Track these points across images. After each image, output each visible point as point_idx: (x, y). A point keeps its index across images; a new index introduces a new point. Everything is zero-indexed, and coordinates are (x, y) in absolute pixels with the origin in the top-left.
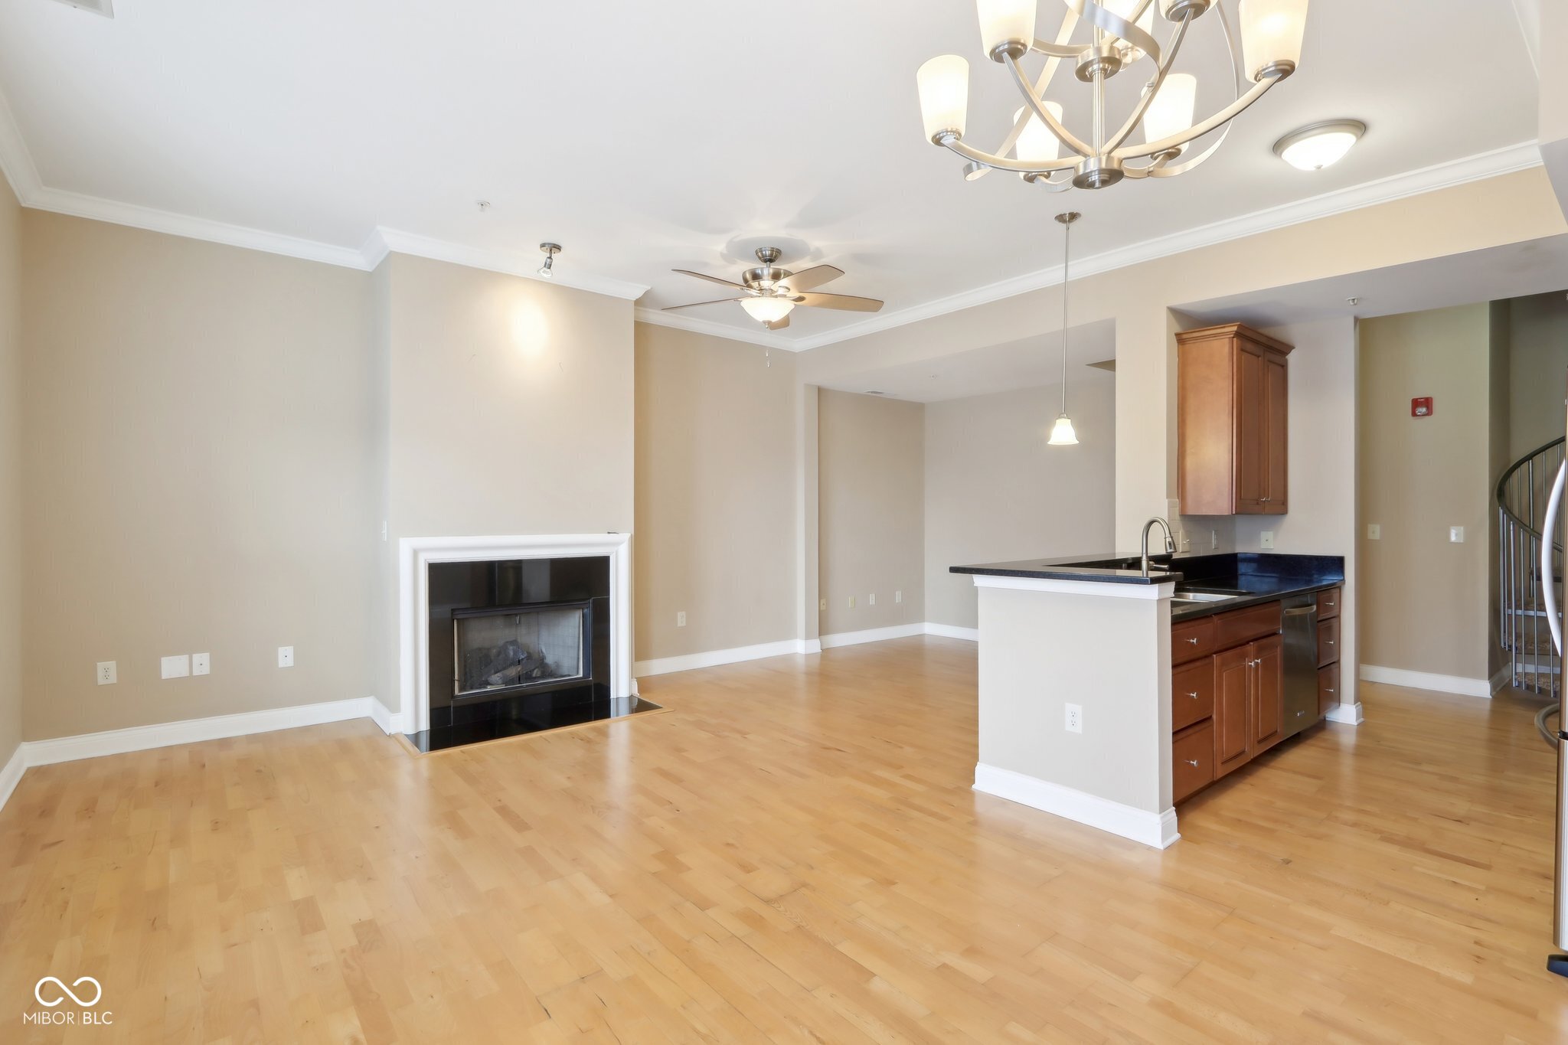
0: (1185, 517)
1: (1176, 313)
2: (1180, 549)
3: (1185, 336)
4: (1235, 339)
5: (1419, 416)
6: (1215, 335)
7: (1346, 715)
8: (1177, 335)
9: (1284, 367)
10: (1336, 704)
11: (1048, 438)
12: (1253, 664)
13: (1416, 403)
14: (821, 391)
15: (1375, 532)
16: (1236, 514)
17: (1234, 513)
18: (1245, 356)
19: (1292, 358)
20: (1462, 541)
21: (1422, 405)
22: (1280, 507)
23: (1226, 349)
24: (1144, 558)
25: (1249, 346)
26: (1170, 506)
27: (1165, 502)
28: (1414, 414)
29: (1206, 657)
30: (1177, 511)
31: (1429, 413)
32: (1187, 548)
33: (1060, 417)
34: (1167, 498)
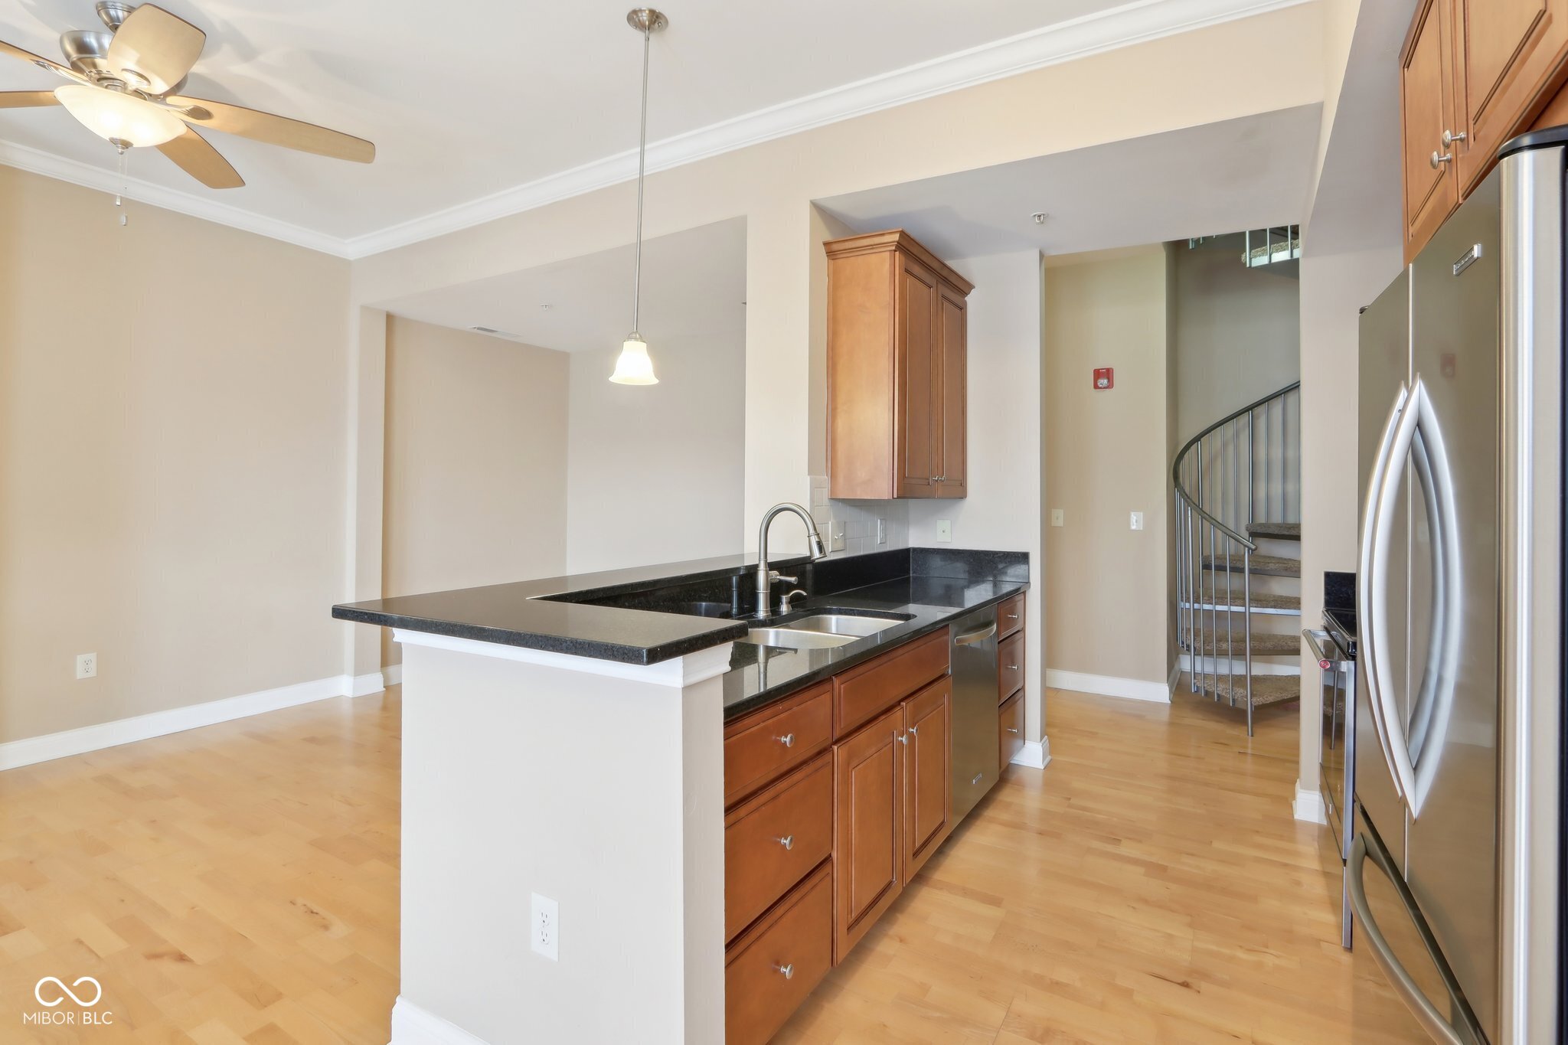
0: (834, 500)
1: (822, 211)
2: (829, 547)
3: (835, 247)
4: (897, 253)
5: (1101, 388)
6: (872, 247)
7: (1031, 755)
8: (826, 244)
9: (962, 308)
10: (1019, 742)
11: (610, 371)
12: (904, 739)
13: (1098, 374)
14: (390, 318)
15: (1059, 518)
16: (898, 497)
17: (895, 496)
18: (910, 280)
19: (970, 299)
20: (1141, 529)
21: (1104, 376)
22: (958, 490)
23: (887, 267)
24: (762, 567)
25: (917, 269)
26: (814, 487)
27: (806, 480)
28: (1096, 387)
29: (820, 753)
30: (825, 493)
31: (1110, 386)
32: (839, 545)
33: (629, 338)
34: (810, 473)
